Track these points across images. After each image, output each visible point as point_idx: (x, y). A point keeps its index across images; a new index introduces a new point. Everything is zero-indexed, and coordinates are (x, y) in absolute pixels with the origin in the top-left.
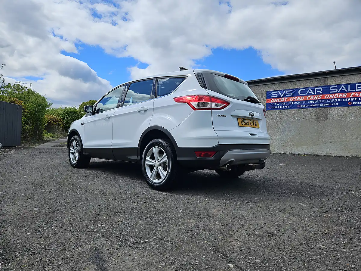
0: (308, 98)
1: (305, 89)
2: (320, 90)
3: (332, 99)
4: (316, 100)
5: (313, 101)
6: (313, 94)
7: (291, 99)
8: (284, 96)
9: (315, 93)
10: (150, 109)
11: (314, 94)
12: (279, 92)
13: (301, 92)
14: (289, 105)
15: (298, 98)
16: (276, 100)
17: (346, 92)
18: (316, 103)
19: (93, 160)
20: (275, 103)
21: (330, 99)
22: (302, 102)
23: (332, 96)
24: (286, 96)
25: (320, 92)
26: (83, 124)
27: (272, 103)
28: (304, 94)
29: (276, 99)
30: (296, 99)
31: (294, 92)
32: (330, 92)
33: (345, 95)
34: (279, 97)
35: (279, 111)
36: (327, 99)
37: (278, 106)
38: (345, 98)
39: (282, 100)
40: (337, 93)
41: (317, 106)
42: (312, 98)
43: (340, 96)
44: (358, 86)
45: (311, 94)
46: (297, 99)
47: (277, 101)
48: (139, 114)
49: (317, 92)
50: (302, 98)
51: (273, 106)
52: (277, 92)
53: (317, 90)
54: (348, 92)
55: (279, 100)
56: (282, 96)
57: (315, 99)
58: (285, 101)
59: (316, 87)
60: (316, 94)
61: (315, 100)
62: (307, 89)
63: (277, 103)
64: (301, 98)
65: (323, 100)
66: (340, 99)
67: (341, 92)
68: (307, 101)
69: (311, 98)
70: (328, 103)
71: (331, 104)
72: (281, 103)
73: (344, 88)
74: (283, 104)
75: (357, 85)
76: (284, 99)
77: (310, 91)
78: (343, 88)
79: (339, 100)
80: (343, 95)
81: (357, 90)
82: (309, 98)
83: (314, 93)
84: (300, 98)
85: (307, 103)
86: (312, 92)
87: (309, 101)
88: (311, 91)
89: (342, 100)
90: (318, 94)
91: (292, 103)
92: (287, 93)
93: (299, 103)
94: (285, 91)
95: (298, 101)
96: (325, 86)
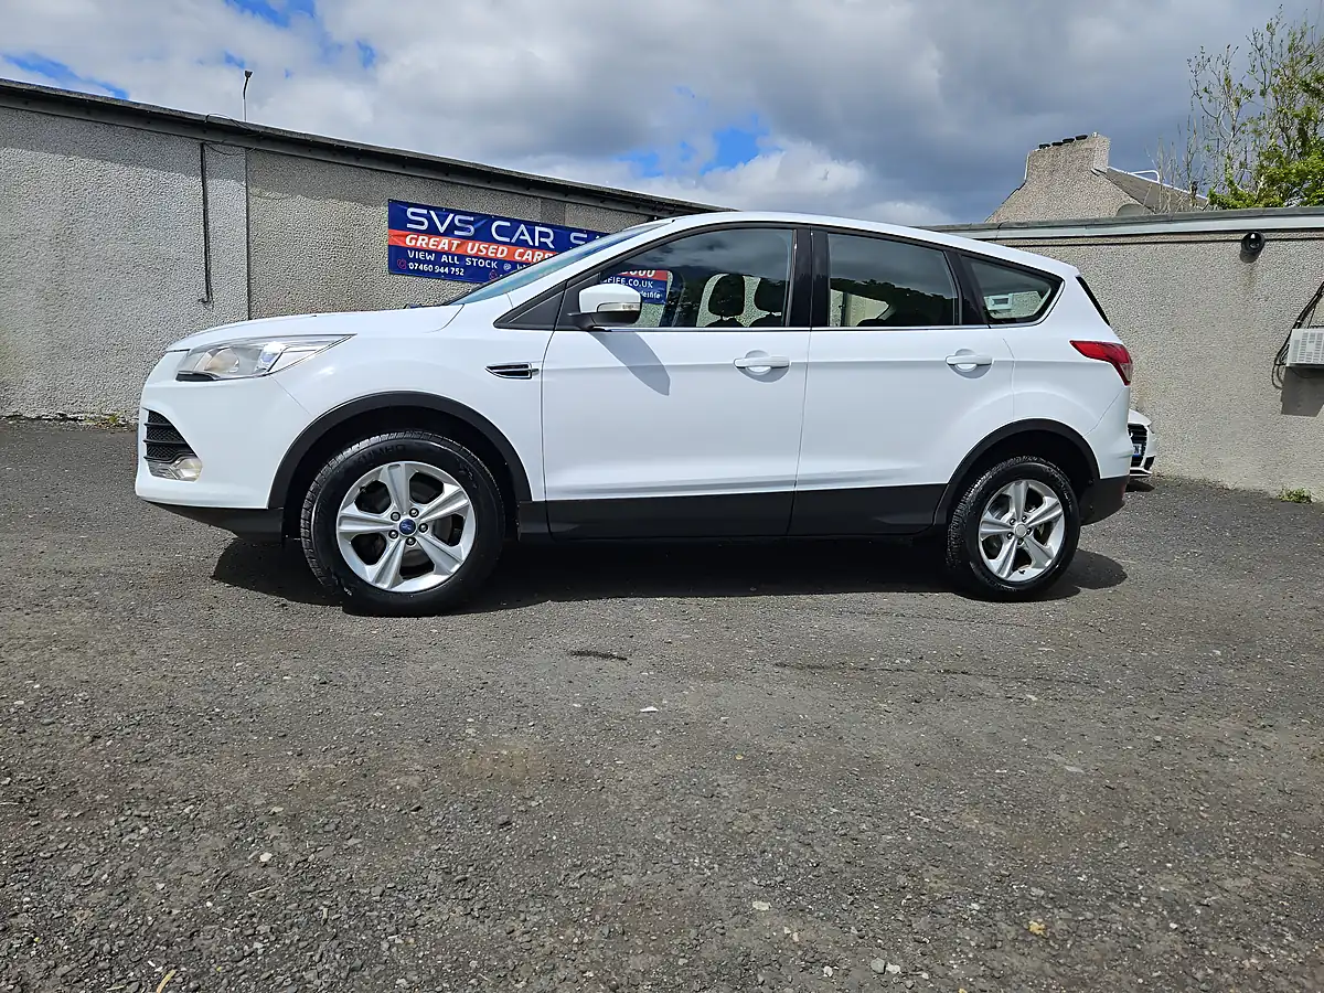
0: (517, 254)
1: (508, 224)
2: (547, 235)
6: (531, 244)
7: (471, 248)
8: (449, 232)
9: (537, 244)
11: (534, 247)
12: (432, 213)
13: (500, 231)
14: (466, 267)
15: (491, 250)
16: (422, 241)
20: (419, 250)
22: (501, 262)
24: (456, 233)
25: (548, 241)
27: (411, 249)
28: (507, 240)
29: (421, 237)
30: (485, 251)
31: (479, 224)
34: (432, 231)
35: (433, 282)
37: (429, 262)
39: (444, 244)
42: (528, 256)
45: (523, 244)
46: (487, 249)
47: (427, 244)
49: (542, 240)
50: (502, 252)
51: (414, 260)
52: (425, 212)
53: (542, 234)
55: (431, 243)
56: (442, 229)
57: (534, 260)
58: (453, 249)
59: (537, 224)
60: (539, 248)
62: (516, 223)
63: (425, 251)
64: (500, 251)
68: (514, 264)
69: (526, 257)
72: (439, 254)
74: (444, 258)
76: (450, 242)
77: (522, 234)
82: (521, 255)
83: (534, 241)
84: (497, 250)
86: (527, 237)
87: (521, 264)
88: (526, 233)
90: (543, 247)
91: (472, 262)
92: (456, 222)
93: (494, 265)
94: (451, 215)
95: (491, 259)
96: (560, 227)
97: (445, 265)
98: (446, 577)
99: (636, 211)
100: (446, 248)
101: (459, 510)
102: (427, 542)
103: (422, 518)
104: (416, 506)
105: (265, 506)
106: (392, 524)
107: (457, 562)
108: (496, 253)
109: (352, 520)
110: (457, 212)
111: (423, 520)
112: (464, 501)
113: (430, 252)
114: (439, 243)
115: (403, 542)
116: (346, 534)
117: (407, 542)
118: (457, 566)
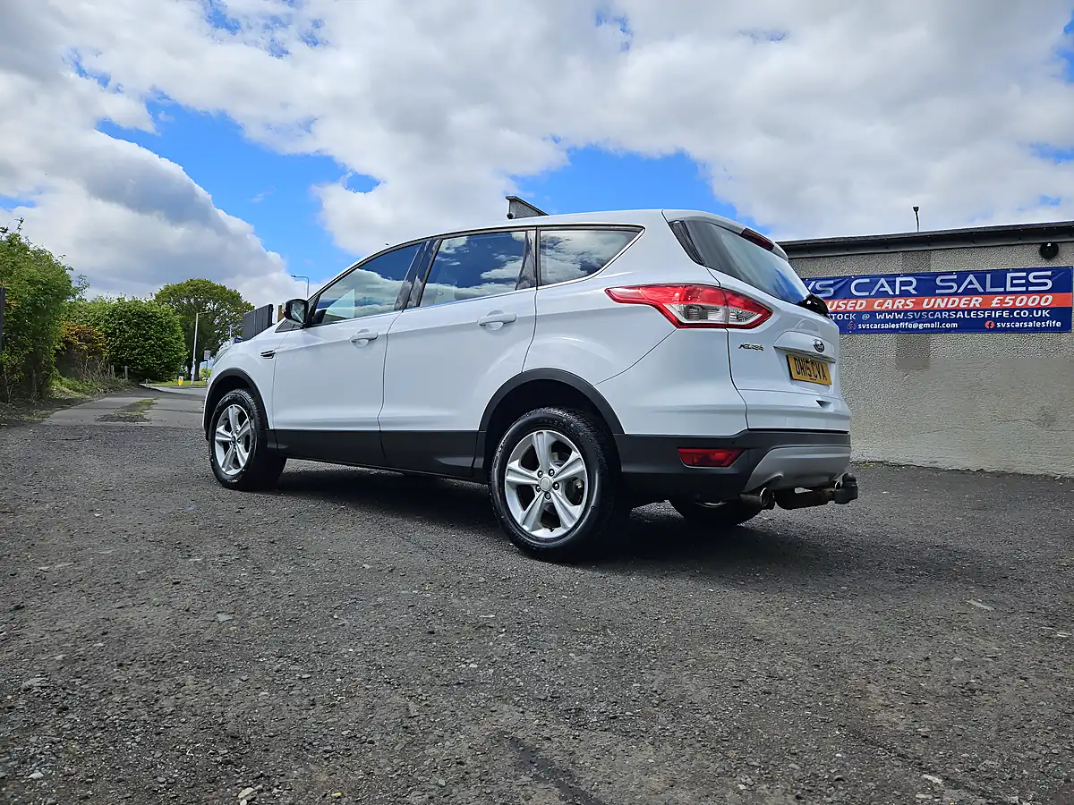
0: (876, 304)
1: (868, 280)
2: (910, 283)
3: (941, 311)
4: (899, 312)
5: (890, 312)
6: (891, 293)
7: (831, 306)
9: (897, 293)
10: (525, 320)
11: (894, 296)
13: (859, 287)
15: (850, 304)
17: (980, 294)
18: (899, 321)
19: (292, 465)
21: (935, 311)
22: (859, 314)
23: (941, 303)
25: (910, 289)
26: (269, 355)
28: (867, 294)
30: (844, 307)
31: (839, 285)
32: (937, 292)
33: (976, 301)
36: (928, 311)
38: (978, 310)
40: (955, 294)
41: (902, 329)
42: (888, 304)
43: (962, 302)
44: (1013, 278)
45: (885, 295)
46: (846, 305)
48: (482, 332)
49: (903, 288)
50: (861, 305)
53: (902, 284)
54: (985, 293)
57: (895, 307)
59: (899, 275)
60: (900, 296)
61: (895, 311)
62: (874, 279)
64: (858, 304)
65: (917, 312)
66: (963, 311)
67: (968, 292)
68: (873, 313)
69: (886, 305)
70: (931, 321)
71: (937, 325)
73: (975, 281)
75: (1009, 275)
77: (882, 286)
78: (971, 283)
79: (960, 314)
80: (970, 301)
81: (1009, 289)
82: (880, 305)
83: (894, 292)
84: (856, 304)
85: (873, 319)
86: (887, 288)
87: (881, 312)
88: (886, 285)
89: (969, 314)
90: (905, 294)
91: (831, 317)
92: (818, 287)
93: (852, 317)
94: (814, 282)
95: (849, 312)
96: (923, 275)
108: (854, 307)
110: (817, 280)
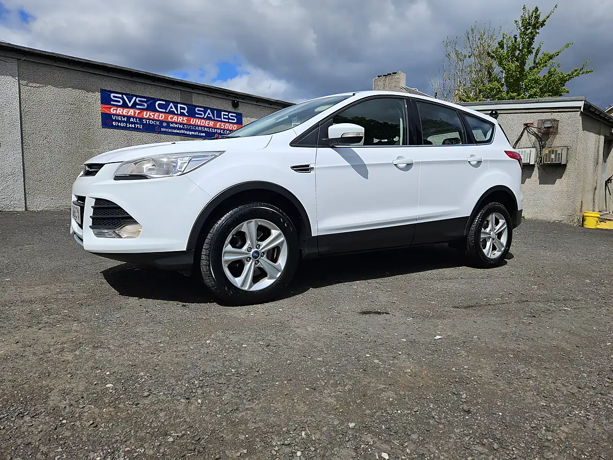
0: (169, 117)
1: (164, 103)
2: (184, 109)
3: (198, 126)
4: (181, 124)
5: (176, 123)
7: (146, 114)
8: (134, 106)
9: (179, 113)
11: (177, 114)
12: (124, 96)
13: (160, 106)
14: (143, 124)
15: (156, 116)
16: (120, 111)
17: (212, 120)
18: (180, 129)
20: (118, 115)
21: (196, 126)
22: (161, 122)
23: (198, 122)
24: (137, 107)
25: (185, 112)
27: (114, 115)
28: (164, 111)
29: (119, 109)
30: (153, 116)
31: (149, 103)
32: (196, 116)
33: (212, 123)
34: (125, 106)
35: (125, 132)
36: (193, 125)
37: (124, 122)
38: (212, 128)
39: (131, 112)
40: (203, 118)
41: (183, 134)
42: (175, 119)
43: (206, 123)
44: (224, 115)
45: (173, 113)
46: (154, 115)
47: (122, 112)
49: (181, 111)
50: (162, 117)
51: (116, 121)
52: (121, 96)
53: (181, 108)
54: (214, 120)
55: (125, 112)
56: (130, 105)
57: (178, 121)
58: (136, 115)
59: (179, 103)
61: (179, 123)
62: (168, 102)
63: (121, 116)
65: (189, 125)
66: (207, 127)
67: (209, 118)
68: (168, 123)
69: (173, 119)
70: (195, 131)
71: (196, 133)
72: (129, 117)
74: (132, 120)
75: (223, 113)
76: (134, 111)
77: (171, 108)
78: (209, 114)
79: (206, 129)
80: (209, 123)
81: (223, 120)
82: (171, 118)
83: (177, 112)
84: (159, 116)
85: (168, 127)
86: (174, 109)
87: (172, 123)
88: (173, 107)
89: (209, 130)
90: (182, 114)
91: (146, 121)
92: (137, 101)
93: (158, 123)
94: (135, 98)
95: (156, 120)
96: (189, 105)
97: (132, 123)
98: (275, 280)
99: (226, 98)
100: (133, 115)
101: (279, 244)
102: (264, 262)
103: (262, 249)
104: (259, 243)
105: (185, 250)
106: (247, 254)
107: (279, 271)
108: (159, 117)
109: (229, 254)
110: (137, 97)
111: (263, 250)
112: (282, 239)
113: (124, 116)
114: (129, 111)
115: (253, 263)
116: (226, 261)
117: (255, 264)
118: (279, 274)
